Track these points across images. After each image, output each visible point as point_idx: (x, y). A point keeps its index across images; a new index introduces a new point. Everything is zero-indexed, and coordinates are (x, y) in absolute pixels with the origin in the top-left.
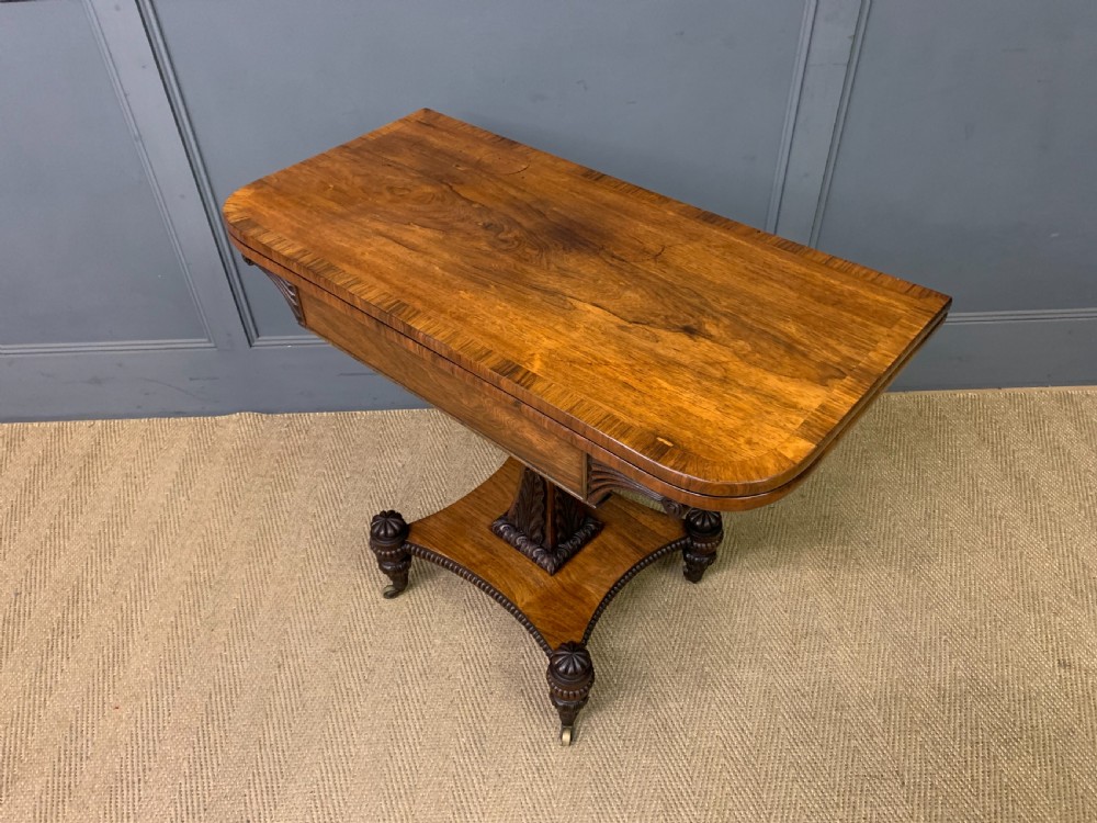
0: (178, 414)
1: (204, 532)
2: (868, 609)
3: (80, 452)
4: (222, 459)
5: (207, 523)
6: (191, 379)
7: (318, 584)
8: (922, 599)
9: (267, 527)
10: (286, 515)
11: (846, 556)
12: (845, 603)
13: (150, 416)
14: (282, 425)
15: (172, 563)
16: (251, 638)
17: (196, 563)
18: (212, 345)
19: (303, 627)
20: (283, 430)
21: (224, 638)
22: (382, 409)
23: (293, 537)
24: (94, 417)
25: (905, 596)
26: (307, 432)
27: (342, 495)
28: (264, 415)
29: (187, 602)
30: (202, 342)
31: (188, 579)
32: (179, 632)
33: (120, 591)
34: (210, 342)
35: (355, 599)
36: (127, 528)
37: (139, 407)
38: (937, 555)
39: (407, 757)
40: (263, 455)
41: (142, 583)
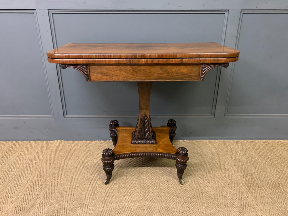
0: (39, 140)
1: (40, 171)
2: (265, 199)
3: (5, 149)
4: (50, 152)
5: (41, 168)
6: (45, 128)
7: (75, 186)
8: (283, 196)
9: (61, 170)
10: (67, 166)
11: (253, 182)
12: (256, 196)
13: (30, 140)
14: (70, 143)
15: (27, 179)
16: (49, 202)
17: (35, 180)
18: (53, 117)
19: (68, 199)
20: (70, 145)
21: (40, 203)
22: (101, 140)
23: (69, 173)
24: (12, 140)
25: (277, 195)
26: (77, 145)
27: (86, 162)
28: (65, 141)
29: (29, 191)
30: (50, 116)
31: (31, 184)
32: (24, 200)
33: (7, 187)
34: (52, 116)
35: (87, 191)
36: (15, 169)
37: (27, 137)
38: (284, 183)
40: (63, 151)
41: (15, 185)
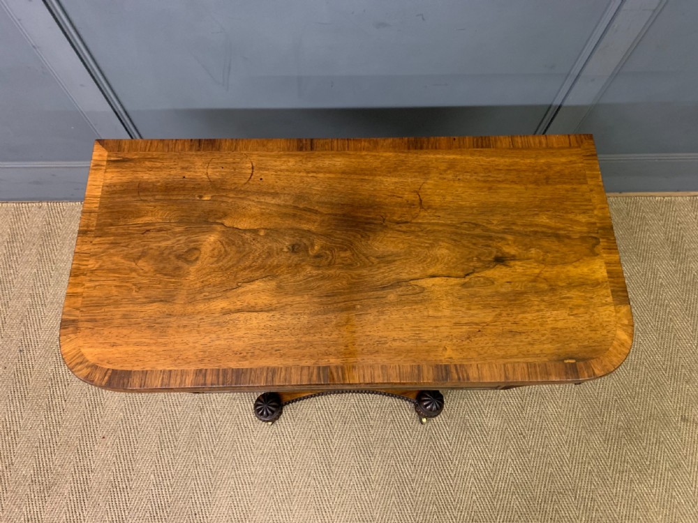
39: (286, 475)
